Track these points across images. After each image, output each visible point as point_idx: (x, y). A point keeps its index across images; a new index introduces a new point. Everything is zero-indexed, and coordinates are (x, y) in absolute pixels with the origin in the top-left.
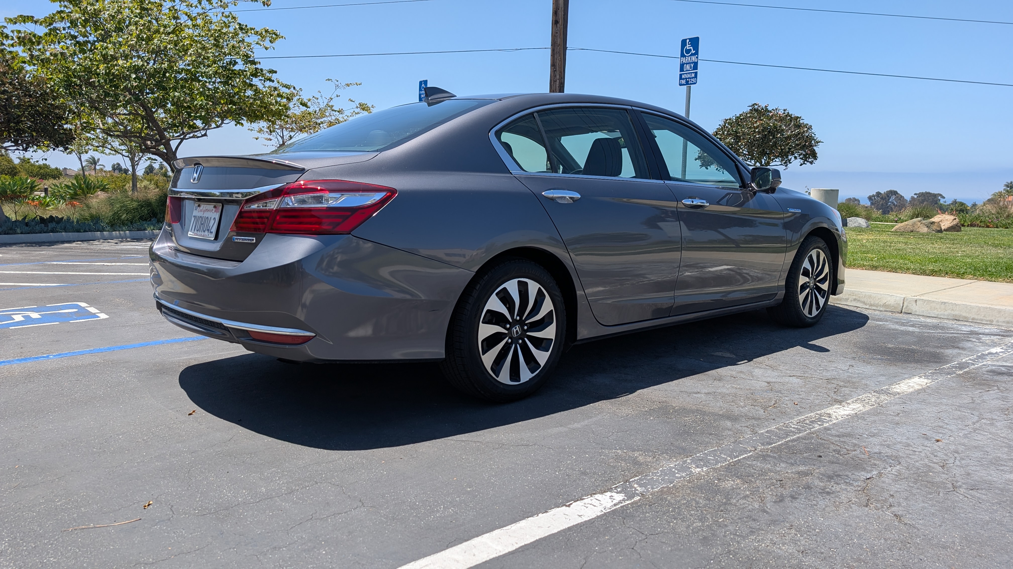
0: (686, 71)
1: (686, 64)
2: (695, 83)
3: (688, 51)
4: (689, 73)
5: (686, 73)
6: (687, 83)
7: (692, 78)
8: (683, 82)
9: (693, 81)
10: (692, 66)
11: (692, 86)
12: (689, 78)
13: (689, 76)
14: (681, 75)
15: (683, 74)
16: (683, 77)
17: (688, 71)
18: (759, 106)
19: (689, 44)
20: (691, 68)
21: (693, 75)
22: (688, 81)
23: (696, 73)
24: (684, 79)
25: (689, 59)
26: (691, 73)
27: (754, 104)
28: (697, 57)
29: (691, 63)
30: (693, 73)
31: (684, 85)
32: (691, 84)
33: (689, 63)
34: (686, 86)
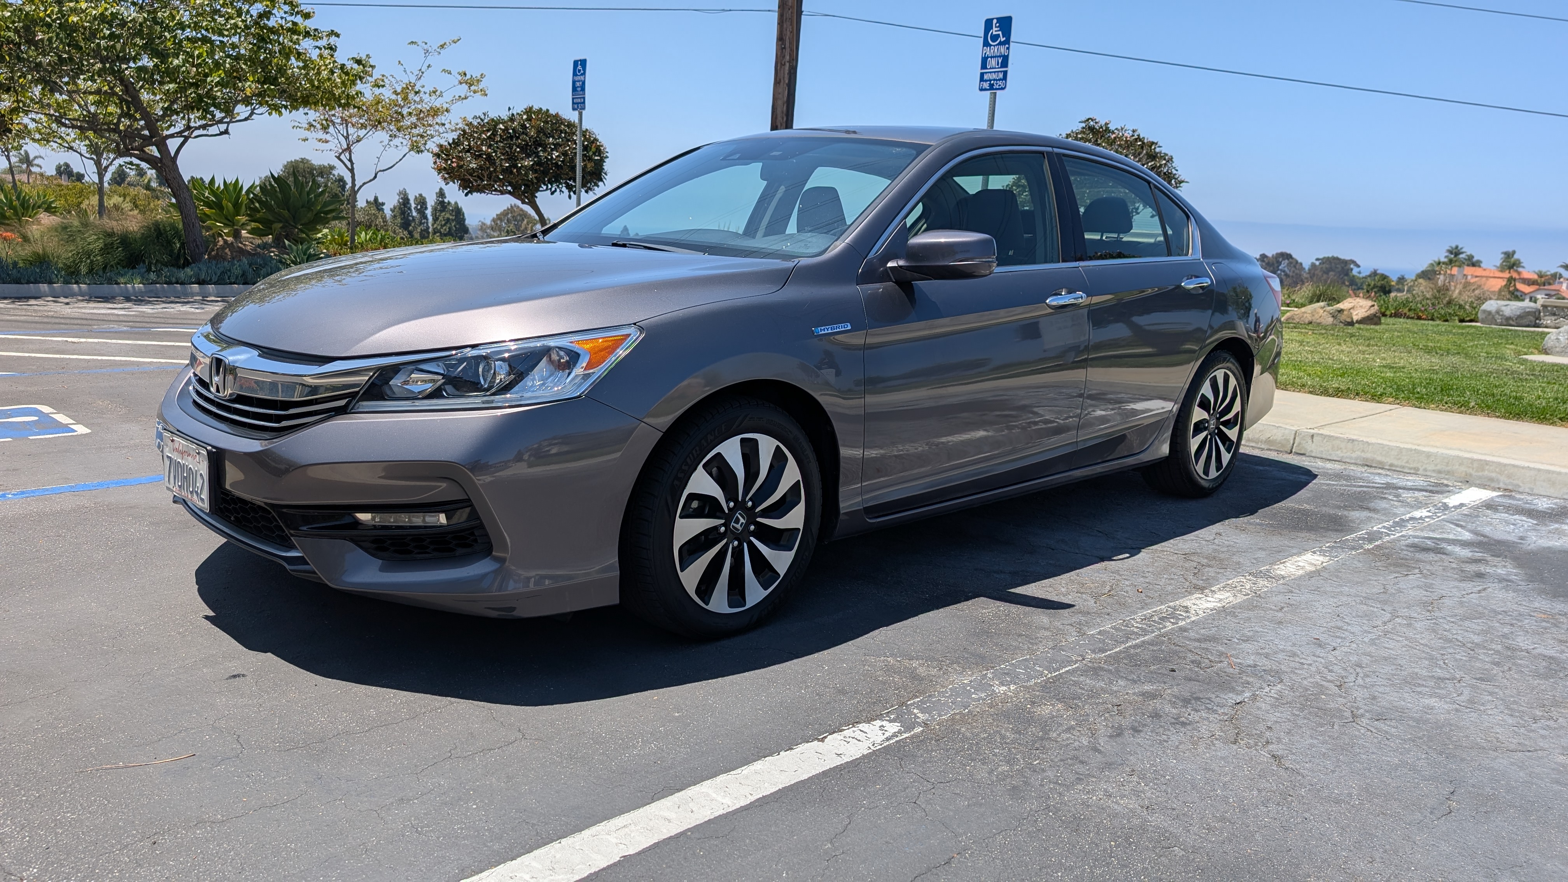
0: (990, 68)
1: (991, 57)
2: (1002, 89)
3: (995, 38)
4: (995, 72)
5: (990, 72)
6: (991, 87)
7: (999, 80)
8: (986, 85)
9: (1000, 85)
10: (1000, 61)
11: (998, 92)
12: (994, 80)
13: (994, 76)
14: (982, 75)
15: (986, 73)
16: (986, 77)
17: (993, 68)
18: (1096, 123)
19: (996, 27)
21: (1001, 76)
22: (993, 85)
23: (1005, 73)
24: (986, 81)
25: (996, 50)
26: (998, 72)
27: (1089, 119)
28: (1008, 48)
29: (998, 57)
30: (1001, 72)
31: (986, 90)
32: (997, 89)
33: (996, 57)
34: (989, 92)
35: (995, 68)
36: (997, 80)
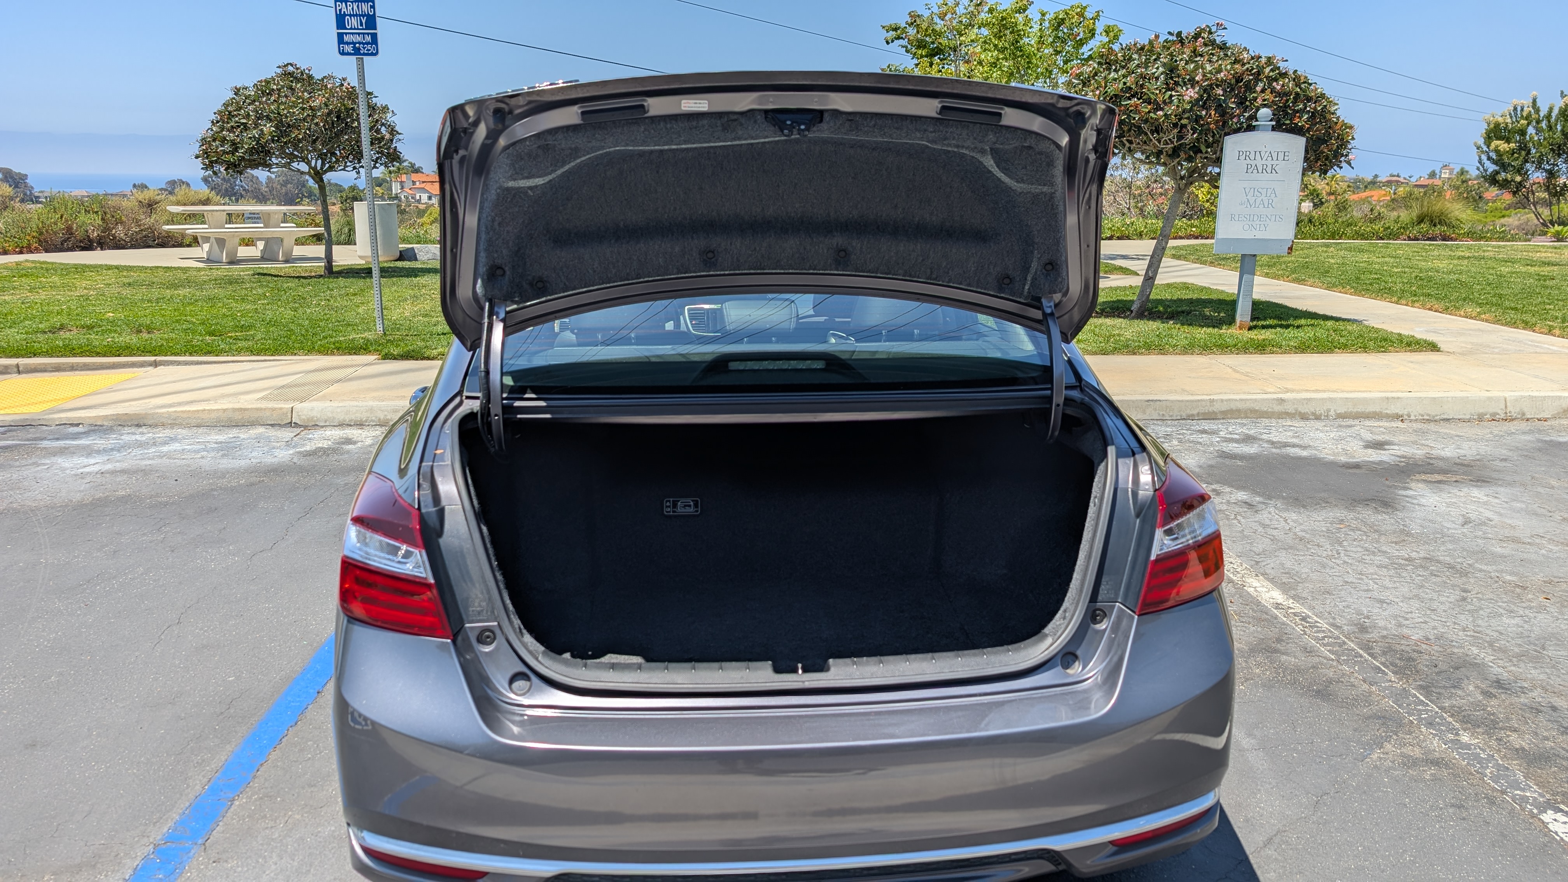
0: (351, 29)
1: (350, 15)
2: (372, 54)
4: (359, 34)
5: (353, 34)
6: (357, 52)
7: (368, 43)
8: (349, 49)
9: (368, 50)
10: (364, 22)
11: (367, 58)
12: (360, 43)
13: (359, 39)
14: (340, 37)
15: (346, 34)
16: (346, 38)
17: (355, 29)
20: (362, 25)
21: (368, 39)
22: (359, 49)
23: (374, 37)
24: (348, 43)
25: (355, 7)
26: (364, 34)
28: (373, 7)
29: (360, 16)
30: (368, 34)
31: (349, 54)
32: (365, 54)
33: (356, 15)
34: (354, 57)
35: (358, 29)
36: (364, 44)
